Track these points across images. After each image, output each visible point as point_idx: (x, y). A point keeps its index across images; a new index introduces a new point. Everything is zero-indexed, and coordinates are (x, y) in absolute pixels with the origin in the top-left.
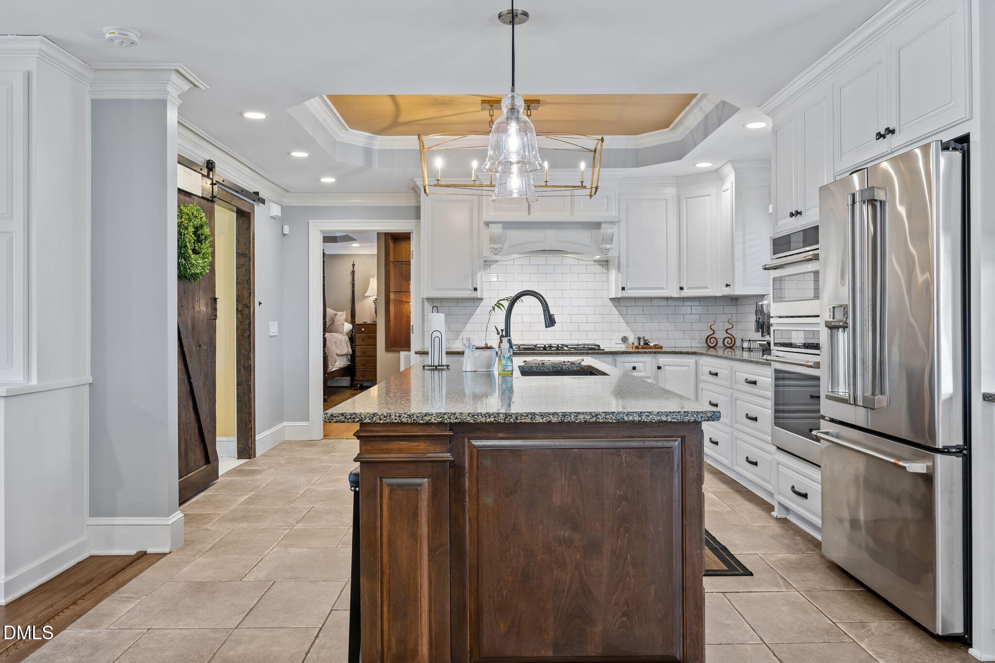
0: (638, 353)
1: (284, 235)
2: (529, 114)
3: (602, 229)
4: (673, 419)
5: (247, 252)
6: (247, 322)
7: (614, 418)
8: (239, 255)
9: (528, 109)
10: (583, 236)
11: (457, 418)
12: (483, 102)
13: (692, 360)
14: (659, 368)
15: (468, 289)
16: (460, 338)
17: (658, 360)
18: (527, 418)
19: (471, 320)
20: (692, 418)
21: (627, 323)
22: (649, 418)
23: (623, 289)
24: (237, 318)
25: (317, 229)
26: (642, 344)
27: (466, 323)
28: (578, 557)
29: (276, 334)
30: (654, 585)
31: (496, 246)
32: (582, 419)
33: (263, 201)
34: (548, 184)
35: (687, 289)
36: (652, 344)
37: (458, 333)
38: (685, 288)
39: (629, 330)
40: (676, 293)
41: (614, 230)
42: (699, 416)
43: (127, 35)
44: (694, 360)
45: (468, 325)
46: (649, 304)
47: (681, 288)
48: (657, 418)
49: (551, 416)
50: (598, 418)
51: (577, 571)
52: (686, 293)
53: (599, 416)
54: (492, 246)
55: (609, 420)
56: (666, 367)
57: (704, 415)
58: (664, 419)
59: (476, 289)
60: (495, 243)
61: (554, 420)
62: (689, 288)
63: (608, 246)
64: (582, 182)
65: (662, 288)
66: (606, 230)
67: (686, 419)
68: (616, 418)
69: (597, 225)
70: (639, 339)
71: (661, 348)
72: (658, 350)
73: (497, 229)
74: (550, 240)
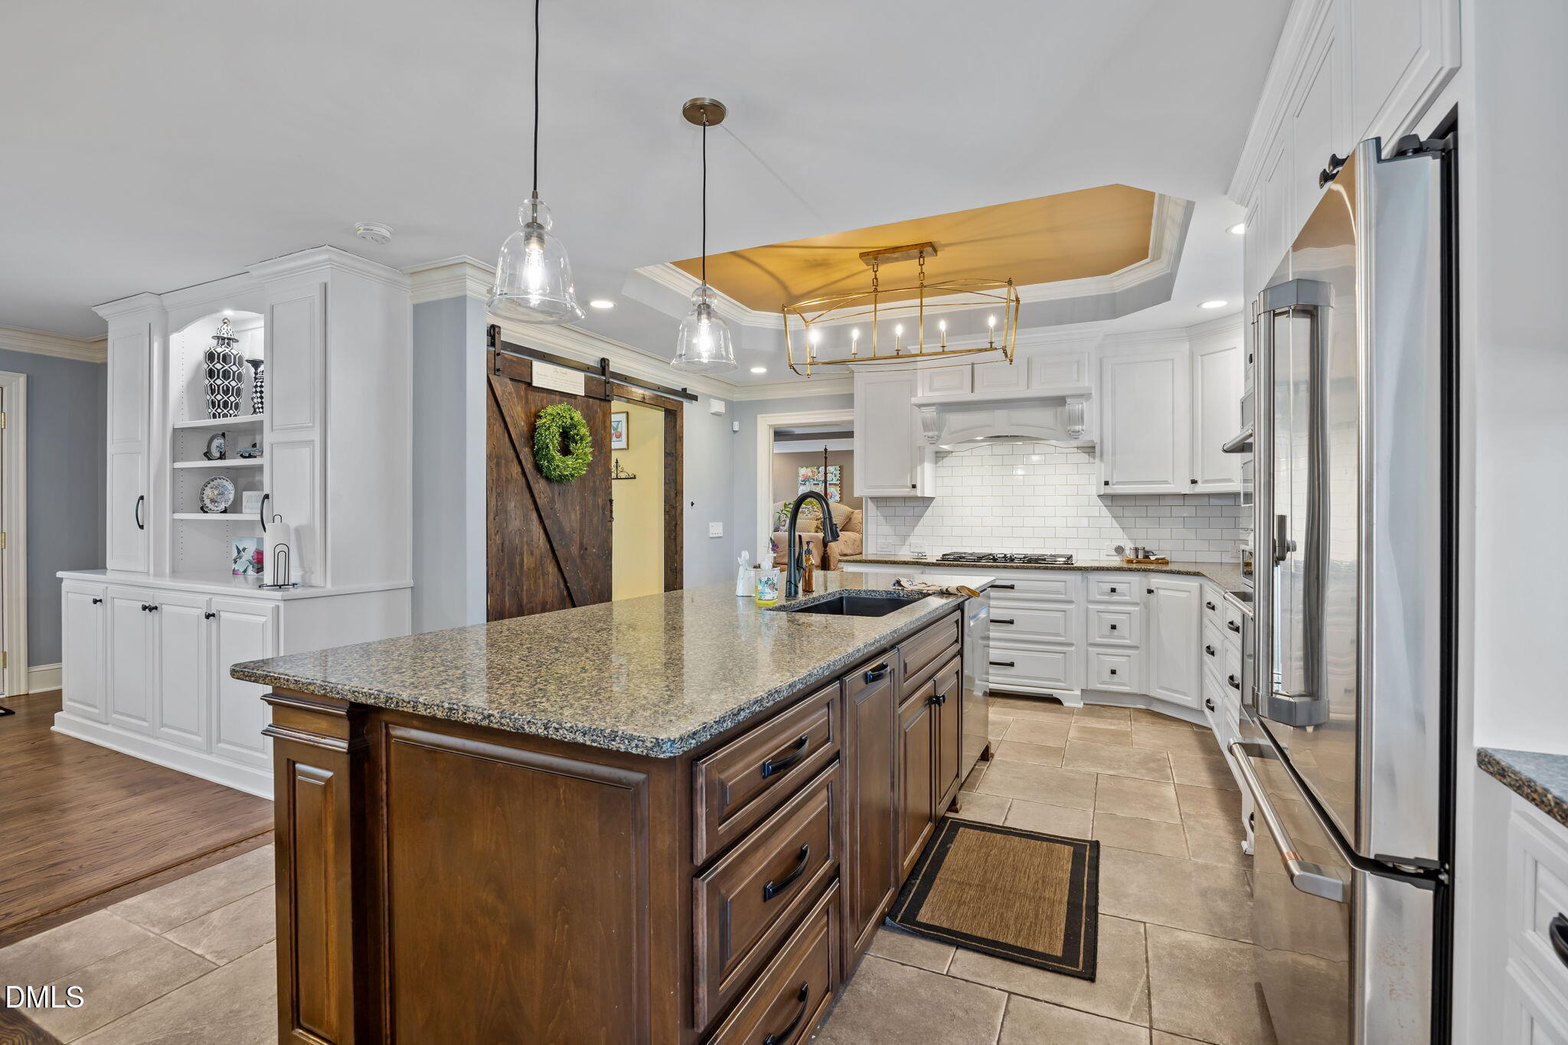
0: (1130, 570)
1: (735, 432)
2: (922, 263)
3: (1067, 405)
4: (593, 741)
5: (673, 451)
6: (674, 523)
7: (511, 725)
8: (667, 454)
9: (921, 257)
10: (1044, 417)
11: (338, 693)
12: (862, 255)
13: (1194, 584)
14: (1150, 591)
15: (906, 487)
16: (907, 543)
17: (1149, 582)
18: (409, 705)
19: (921, 523)
20: (622, 746)
21: (1123, 528)
22: (558, 734)
23: (1106, 483)
24: (665, 519)
25: (764, 426)
26: (1141, 556)
27: (914, 527)
28: (504, 942)
29: (721, 535)
30: (604, 1028)
31: (930, 434)
32: (472, 720)
33: (694, 398)
34: (946, 349)
35: (1203, 483)
36: (1153, 558)
37: (904, 538)
38: (1199, 482)
39: (1125, 537)
40: (1187, 489)
41: (1085, 406)
42: (633, 744)
43: (372, 230)
44: (1197, 584)
45: (916, 529)
46: (1156, 503)
47: (1194, 482)
48: (569, 737)
49: (435, 708)
50: (492, 722)
51: (502, 965)
52: (1200, 488)
53: (492, 718)
54: (926, 433)
55: (505, 727)
56: (1159, 590)
57: (641, 743)
58: (580, 739)
59: (914, 486)
60: (929, 431)
61: (439, 714)
62: (1205, 482)
63: (1077, 428)
64: (991, 343)
65: (1166, 482)
66: (1074, 406)
67: (614, 746)
68: (514, 725)
69: (1061, 401)
70: (1136, 550)
71: (1167, 563)
72: (1162, 566)
73: (930, 413)
74: (1001, 423)
